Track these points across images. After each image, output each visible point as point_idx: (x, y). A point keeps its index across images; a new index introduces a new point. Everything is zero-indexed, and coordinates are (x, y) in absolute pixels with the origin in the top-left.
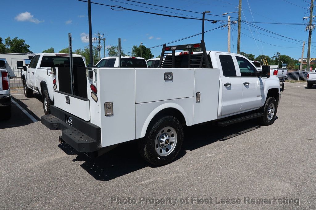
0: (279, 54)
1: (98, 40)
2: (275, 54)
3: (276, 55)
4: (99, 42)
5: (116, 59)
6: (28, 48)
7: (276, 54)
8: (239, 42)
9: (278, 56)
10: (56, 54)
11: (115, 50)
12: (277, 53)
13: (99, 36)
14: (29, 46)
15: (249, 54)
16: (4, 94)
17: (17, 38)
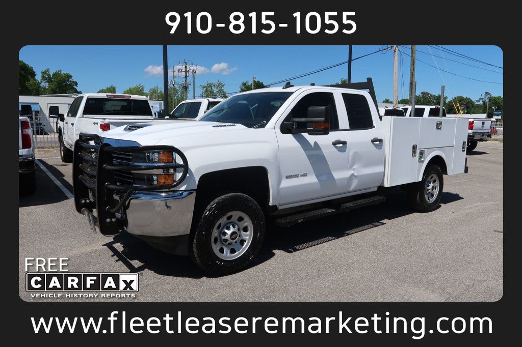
0: (489, 94)
1: (183, 73)
2: (481, 95)
3: (483, 97)
4: (186, 76)
5: (201, 103)
6: (75, 87)
7: (483, 95)
8: (412, 75)
9: (487, 98)
10: (107, 95)
11: (213, 88)
12: (486, 93)
13: (186, 67)
14: (76, 84)
15: (437, 95)
16: (25, 155)
17: (61, 71)
